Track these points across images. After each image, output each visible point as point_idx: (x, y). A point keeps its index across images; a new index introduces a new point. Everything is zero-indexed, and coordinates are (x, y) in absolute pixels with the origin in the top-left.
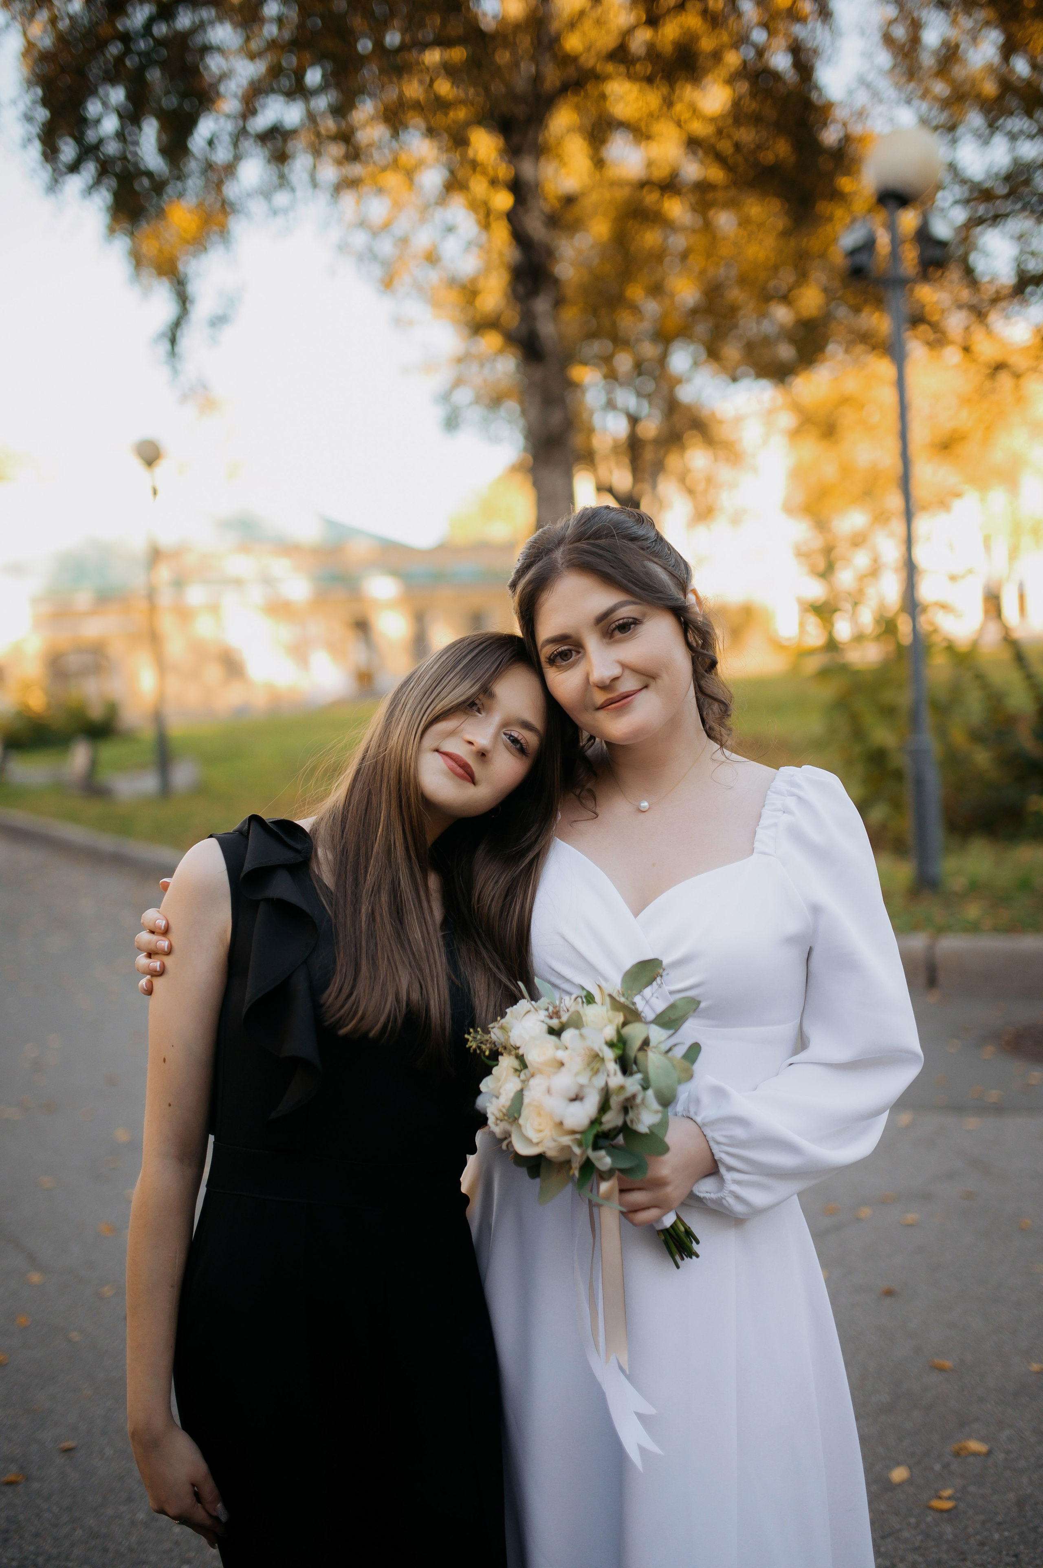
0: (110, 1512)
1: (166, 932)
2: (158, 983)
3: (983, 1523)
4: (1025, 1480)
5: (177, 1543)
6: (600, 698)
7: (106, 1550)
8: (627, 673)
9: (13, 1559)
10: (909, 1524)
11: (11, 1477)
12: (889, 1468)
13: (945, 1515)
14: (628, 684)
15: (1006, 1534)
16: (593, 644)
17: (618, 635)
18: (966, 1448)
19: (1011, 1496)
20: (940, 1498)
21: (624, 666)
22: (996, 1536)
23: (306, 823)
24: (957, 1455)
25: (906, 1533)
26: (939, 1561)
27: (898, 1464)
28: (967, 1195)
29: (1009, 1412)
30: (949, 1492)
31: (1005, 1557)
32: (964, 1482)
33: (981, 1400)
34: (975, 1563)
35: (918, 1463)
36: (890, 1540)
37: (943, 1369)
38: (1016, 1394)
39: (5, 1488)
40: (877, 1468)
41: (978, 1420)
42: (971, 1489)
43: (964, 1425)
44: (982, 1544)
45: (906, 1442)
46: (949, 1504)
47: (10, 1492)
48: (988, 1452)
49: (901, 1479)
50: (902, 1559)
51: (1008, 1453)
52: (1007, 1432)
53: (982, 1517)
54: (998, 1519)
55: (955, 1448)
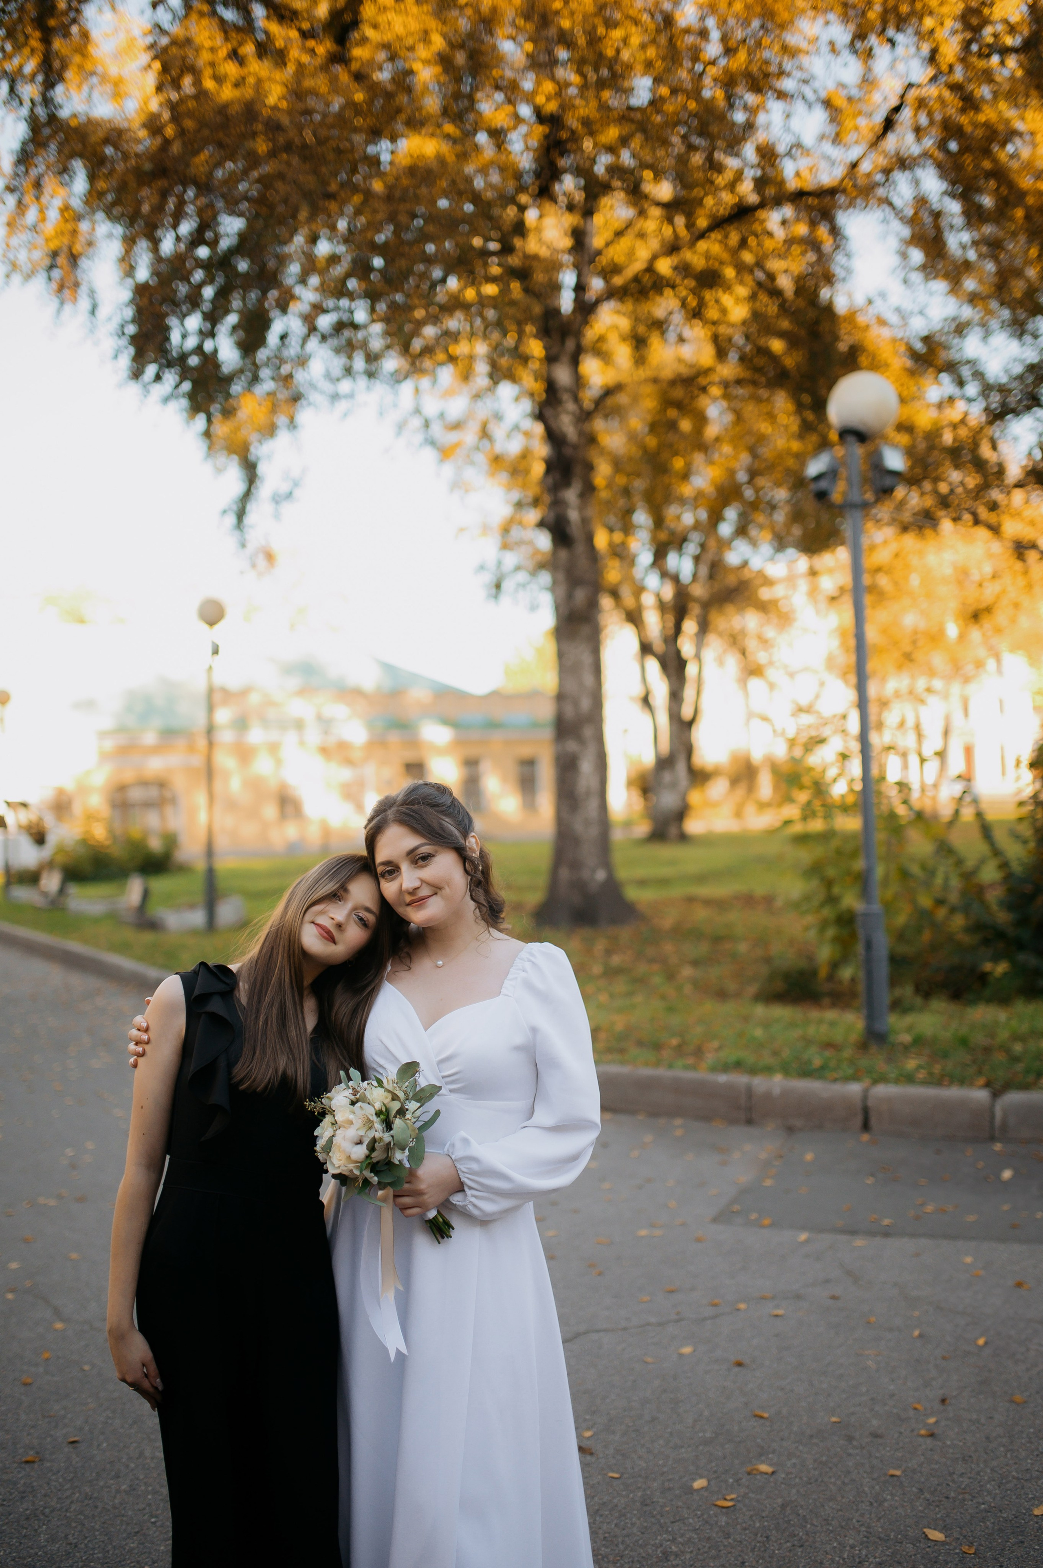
0: (101, 1483)
1: (146, 1030)
2: (141, 1061)
3: (751, 1517)
4: (794, 1491)
5: (149, 1505)
6: (408, 899)
7: (96, 1507)
8: (424, 885)
9: (27, 1509)
10: (696, 1515)
11: (29, 1458)
12: (694, 1480)
13: (724, 1510)
14: (425, 892)
15: (766, 1524)
16: (405, 867)
17: (421, 863)
18: (757, 1470)
19: (780, 1501)
20: (725, 1499)
21: (423, 881)
22: (758, 1525)
23: (234, 967)
24: (749, 1473)
25: (691, 1520)
26: (709, 1539)
27: (701, 1477)
28: (834, 1298)
29: (801, 1448)
30: (733, 1496)
31: (759, 1538)
32: (747, 1491)
33: (782, 1440)
34: (735, 1540)
35: (717, 1478)
36: (677, 1524)
37: (762, 1417)
38: (811, 1436)
39: (23, 1465)
40: (685, 1480)
41: (774, 1452)
42: (751, 1495)
43: (762, 1454)
44: (745, 1529)
45: (713, 1464)
46: (730, 1504)
47: (27, 1466)
48: (773, 1473)
49: (700, 1486)
50: (682, 1535)
51: (788, 1474)
52: (794, 1461)
53: (752, 1513)
54: (764, 1514)
55: (749, 1469)
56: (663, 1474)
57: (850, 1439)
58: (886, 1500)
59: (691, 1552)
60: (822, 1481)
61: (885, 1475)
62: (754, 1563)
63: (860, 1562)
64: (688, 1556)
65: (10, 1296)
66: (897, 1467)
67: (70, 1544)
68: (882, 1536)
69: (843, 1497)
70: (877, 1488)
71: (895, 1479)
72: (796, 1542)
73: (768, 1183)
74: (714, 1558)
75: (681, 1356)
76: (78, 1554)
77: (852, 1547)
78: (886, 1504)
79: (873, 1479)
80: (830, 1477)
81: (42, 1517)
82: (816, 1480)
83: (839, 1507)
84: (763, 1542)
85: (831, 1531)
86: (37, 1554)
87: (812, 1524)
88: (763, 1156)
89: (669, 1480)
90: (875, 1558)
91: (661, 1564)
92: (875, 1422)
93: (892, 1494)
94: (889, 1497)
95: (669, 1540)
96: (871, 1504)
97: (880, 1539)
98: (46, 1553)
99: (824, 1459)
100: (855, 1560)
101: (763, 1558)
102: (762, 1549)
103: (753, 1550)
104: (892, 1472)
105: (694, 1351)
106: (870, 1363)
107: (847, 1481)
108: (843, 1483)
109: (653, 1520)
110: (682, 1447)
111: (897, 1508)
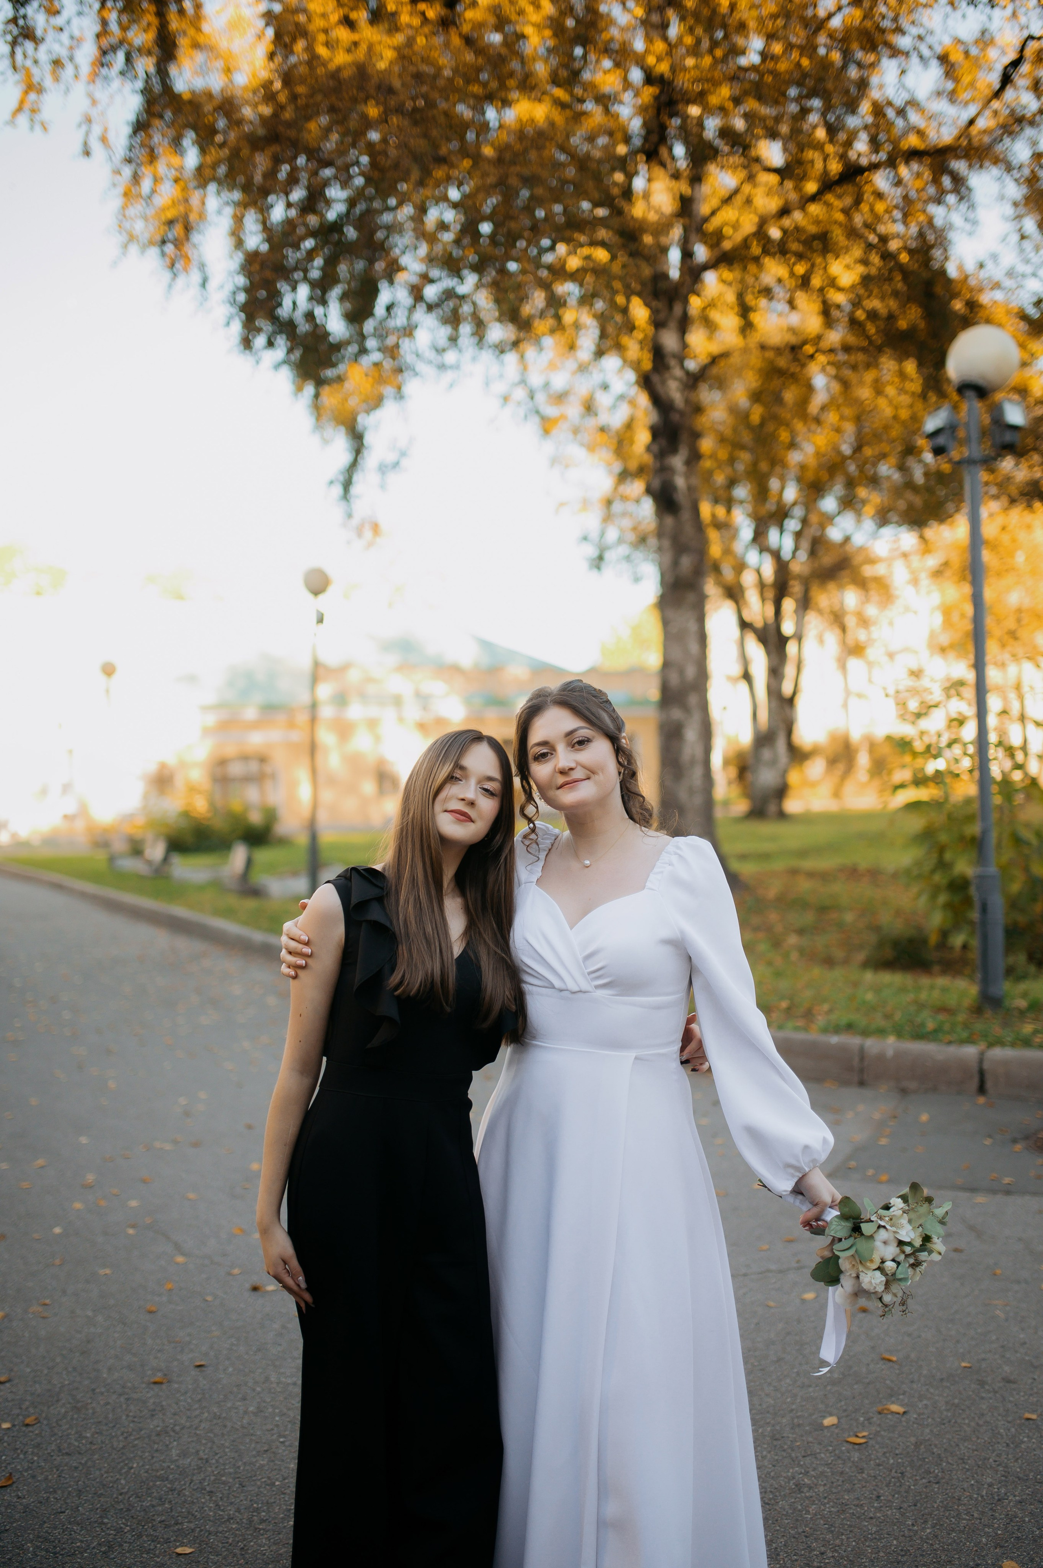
0: (229, 1405)
3: (884, 1453)
4: (927, 1431)
5: (277, 1426)
6: (560, 780)
7: (225, 1426)
8: (579, 767)
9: (158, 1426)
10: (827, 1450)
11: (157, 1379)
12: (824, 1417)
13: (856, 1447)
14: (579, 774)
15: (900, 1460)
16: (561, 749)
17: (578, 746)
18: (888, 1410)
19: (913, 1439)
20: (857, 1436)
22: (892, 1461)
24: (880, 1413)
25: (823, 1455)
26: (842, 1473)
27: (831, 1415)
28: (956, 1250)
29: (932, 1390)
30: (865, 1434)
31: (893, 1474)
32: (878, 1429)
33: (912, 1382)
34: (869, 1475)
35: (847, 1416)
36: (808, 1458)
37: (890, 1360)
38: (942, 1380)
39: (152, 1386)
40: (814, 1417)
41: (904, 1393)
42: (882, 1433)
43: (892, 1395)
44: (879, 1465)
45: (843, 1403)
46: (862, 1441)
47: (156, 1388)
48: (904, 1413)
49: (831, 1424)
50: (814, 1469)
51: (919, 1415)
52: (925, 1402)
53: (885, 1450)
54: (897, 1452)
55: (880, 1408)
56: (792, 1410)
57: (982, 1383)
58: (1023, 1442)
59: (825, 1485)
60: (956, 1422)
61: (1020, 1418)
62: (890, 1498)
63: (999, 1500)
64: (822, 1489)
65: (131, 1231)
66: (1033, 1412)
67: (201, 1459)
68: (1021, 1475)
69: (978, 1438)
70: (1013, 1430)
71: (1031, 1422)
72: (932, 1479)
73: (883, 1141)
74: (848, 1491)
75: (803, 1301)
76: (209, 1469)
77: (990, 1485)
78: (1023, 1446)
79: (1009, 1422)
80: (964, 1419)
81: (172, 1434)
82: (950, 1422)
83: (974, 1447)
84: (898, 1478)
85: (968, 1470)
86: (169, 1467)
87: (948, 1463)
88: (877, 1116)
89: (798, 1417)
90: (1015, 1496)
91: (794, 1495)
92: (1007, 1368)
93: (1028, 1437)
94: (1026, 1439)
95: (801, 1473)
96: (1008, 1445)
97: (1019, 1478)
98: (178, 1467)
99: (956, 1401)
100: (993, 1498)
101: (899, 1493)
102: (898, 1484)
103: (888, 1485)
104: (1028, 1415)
105: (817, 1297)
106: (998, 1312)
107: (981, 1422)
108: (978, 1424)
109: (784, 1454)
110: (810, 1386)
111: (1034, 1450)
